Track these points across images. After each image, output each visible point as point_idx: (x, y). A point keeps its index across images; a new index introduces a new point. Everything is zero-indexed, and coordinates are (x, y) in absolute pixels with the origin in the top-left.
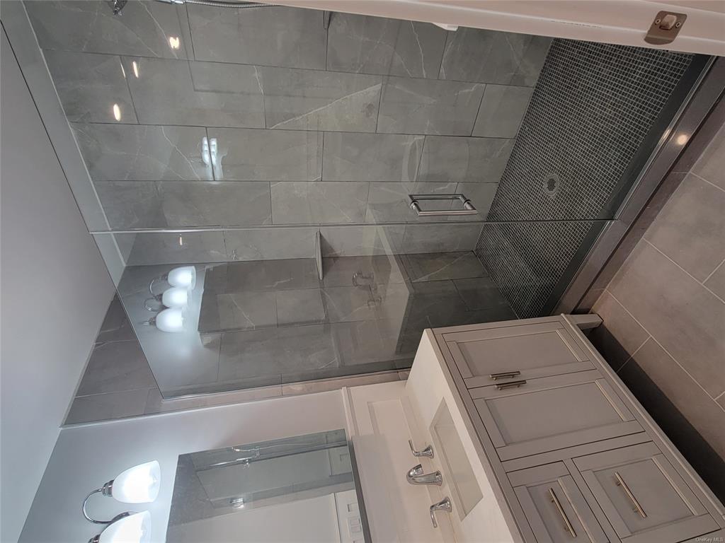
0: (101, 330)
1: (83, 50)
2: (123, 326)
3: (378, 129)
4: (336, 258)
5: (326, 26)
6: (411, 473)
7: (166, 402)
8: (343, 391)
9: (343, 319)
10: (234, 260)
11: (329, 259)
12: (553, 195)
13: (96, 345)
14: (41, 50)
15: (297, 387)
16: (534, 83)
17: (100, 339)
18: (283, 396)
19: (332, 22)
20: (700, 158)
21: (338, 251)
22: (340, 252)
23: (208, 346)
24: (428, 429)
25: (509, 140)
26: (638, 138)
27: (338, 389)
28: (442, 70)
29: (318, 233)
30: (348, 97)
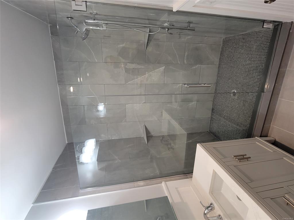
0: (55, 165)
1: (67, 61)
2: (64, 163)
3: (165, 82)
4: (152, 136)
5: (145, 49)
6: (206, 212)
7: (81, 191)
8: (163, 184)
9: (158, 157)
10: (110, 139)
11: (149, 136)
12: (236, 97)
13: (52, 171)
14: (54, 61)
15: (141, 183)
16: (218, 64)
17: (54, 168)
18: (135, 187)
19: (147, 48)
20: (289, 63)
21: (153, 133)
22: (153, 134)
23: (100, 169)
24: (208, 194)
25: (213, 84)
26: (262, 65)
27: (160, 183)
28: (185, 61)
29: (144, 125)
30: (154, 71)
